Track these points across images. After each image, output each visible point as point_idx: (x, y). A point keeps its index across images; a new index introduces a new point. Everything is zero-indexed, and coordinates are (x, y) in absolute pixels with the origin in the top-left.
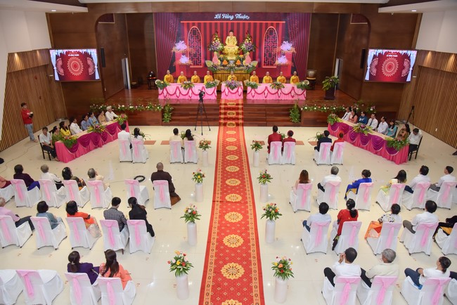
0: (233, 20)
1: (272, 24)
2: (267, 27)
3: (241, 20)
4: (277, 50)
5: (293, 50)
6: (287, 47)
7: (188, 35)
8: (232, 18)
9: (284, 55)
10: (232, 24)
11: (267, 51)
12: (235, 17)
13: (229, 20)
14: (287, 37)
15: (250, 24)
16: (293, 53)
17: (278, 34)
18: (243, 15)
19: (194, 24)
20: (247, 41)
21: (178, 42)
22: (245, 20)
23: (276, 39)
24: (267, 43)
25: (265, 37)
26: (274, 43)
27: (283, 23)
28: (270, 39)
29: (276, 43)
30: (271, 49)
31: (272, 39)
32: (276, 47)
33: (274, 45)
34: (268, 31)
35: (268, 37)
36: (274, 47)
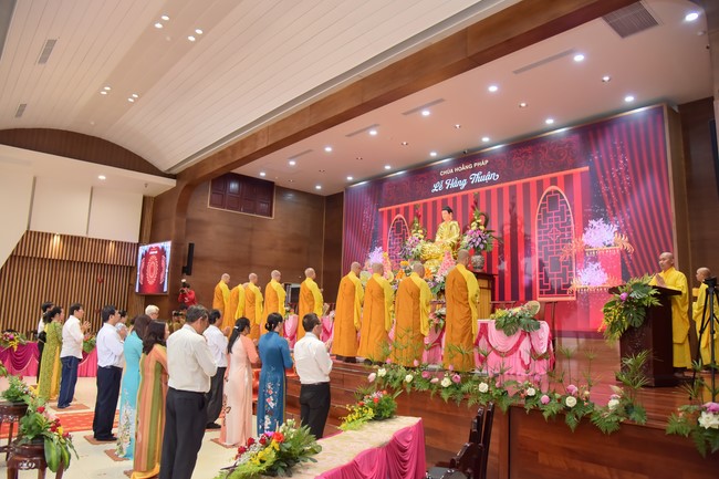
0: (466, 188)
1: (554, 181)
2: (540, 191)
3: (482, 184)
4: (574, 247)
5: (624, 242)
6: (603, 236)
7: (388, 233)
8: (463, 184)
9: (595, 259)
10: (465, 198)
11: (547, 254)
12: (469, 181)
13: (457, 189)
14: (599, 207)
15: (500, 190)
16: (624, 252)
17: (571, 204)
18: (485, 173)
19: (398, 211)
20: (474, 226)
21: (372, 249)
22: (491, 182)
23: (569, 218)
24: (546, 232)
25: (539, 217)
26: (563, 230)
27: (582, 173)
28: (551, 220)
29: (569, 229)
30: (558, 247)
31: (557, 220)
32: (570, 240)
33: (563, 236)
34: (544, 200)
35: (546, 215)
36: (563, 241)
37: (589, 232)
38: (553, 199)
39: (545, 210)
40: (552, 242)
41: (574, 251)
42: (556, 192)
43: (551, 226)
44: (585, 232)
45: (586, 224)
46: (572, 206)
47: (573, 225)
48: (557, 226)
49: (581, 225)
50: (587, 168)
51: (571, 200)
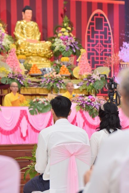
4: (113, 60)
17: (112, 27)
23: (110, 38)
24: (93, 45)
25: (89, 32)
26: (106, 46)
27: (120, 5)
28: (97, 37)
29: (110, 46)
30: (102, 59)
31: (101, 37)
32: (110, 55)
33: (106, 50)
34: (93, 19)
35: (93, 32)
36: (106, 55)
37: (123, 50)
38: (99, 21)
39: (93, 28)
40: (97, 54)
41: (113, 63)
42: (102, 15)
43: (97, 42)
44: (120, 50)
45: (121, 45)
46: (112, 29)
47: (112, 44)
48: (101, 42)
49: (118, 45)
50: (123, 3)
51: (112, 24)
